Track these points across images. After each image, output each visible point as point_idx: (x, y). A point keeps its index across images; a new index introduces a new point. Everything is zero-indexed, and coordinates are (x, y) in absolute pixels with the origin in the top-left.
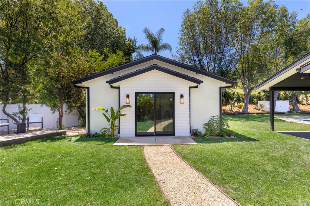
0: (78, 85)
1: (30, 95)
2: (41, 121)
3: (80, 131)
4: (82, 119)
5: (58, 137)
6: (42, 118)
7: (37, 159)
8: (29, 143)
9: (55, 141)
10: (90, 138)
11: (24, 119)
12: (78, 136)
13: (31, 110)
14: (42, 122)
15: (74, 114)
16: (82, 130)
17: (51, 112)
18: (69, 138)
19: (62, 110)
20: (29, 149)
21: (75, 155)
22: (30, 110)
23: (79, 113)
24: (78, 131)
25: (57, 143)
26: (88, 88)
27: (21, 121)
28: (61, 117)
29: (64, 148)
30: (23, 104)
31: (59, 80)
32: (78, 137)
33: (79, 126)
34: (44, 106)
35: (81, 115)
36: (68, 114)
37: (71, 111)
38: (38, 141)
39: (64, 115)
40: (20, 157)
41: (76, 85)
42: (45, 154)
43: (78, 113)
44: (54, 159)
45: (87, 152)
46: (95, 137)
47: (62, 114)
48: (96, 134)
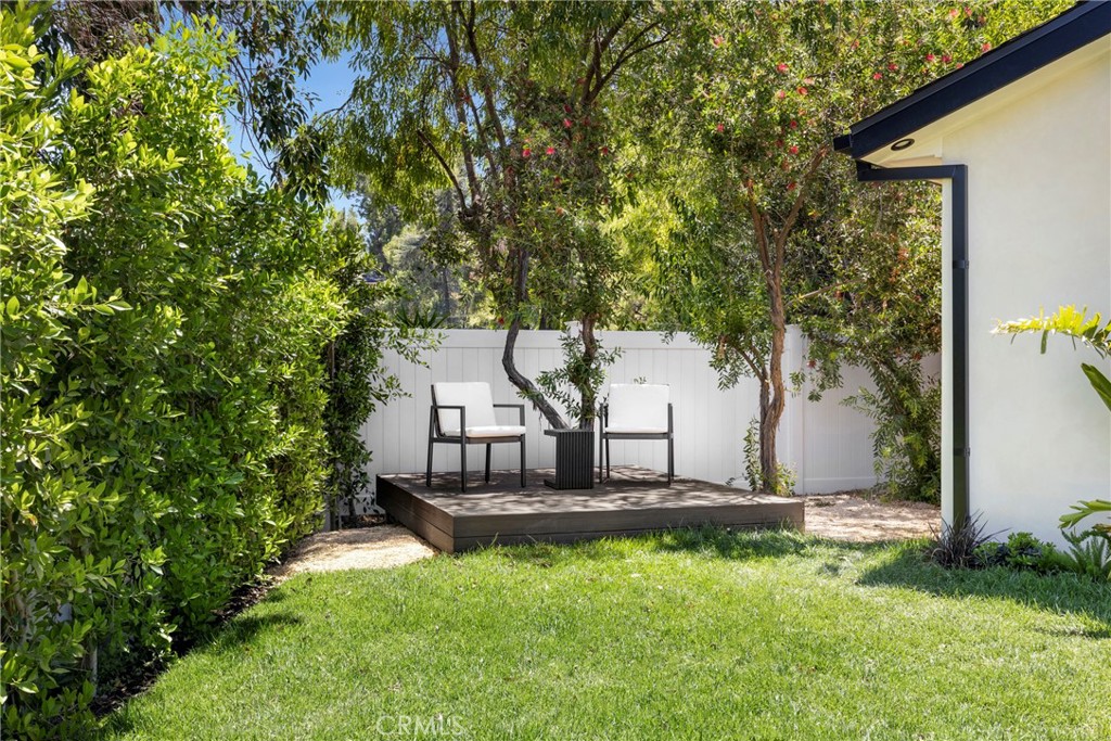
0: (883, 157)
1: (615, 268)
2: (666, 430)
3: (893, 523)
4: (901, 440)
5: (756, 536)
6: (670, 408)
7: (647, 643)
8: (607, 545)
9: (743, 557)
10: (978, 573)
11: (586, 411)
12: (881, 545)
13: (617, 358)
14: (668, 435)
15: (851, 400)
16: (904, 519)
17: (715, 375)
18: (822, 550)
19: (775, 367)
20: (605, 576)
21: (870, 666)
22: (612, 360)
23: (879, 395)
24: (878, 522)
25: (750, 570)
26: (957, 175)
27: (573, 423)
28: (770, 412)
29: (795, 610)
30: (584, 323)
31: (762, 149)
32: (885, 557)
33: (886, 486)
34: (682, 337)
35: (896, 407)
36: (811, 398)
37: (831, 377)
38: (651, 544)
39: (787, 396)
40: (567, 611)
41: (872, 158)
42: (686, 625)
43: (874, 389)
44: (739, 663)
45: (963, 667)
46: (1019, 566)
47: (779, 390)
48: (1025, 545)
